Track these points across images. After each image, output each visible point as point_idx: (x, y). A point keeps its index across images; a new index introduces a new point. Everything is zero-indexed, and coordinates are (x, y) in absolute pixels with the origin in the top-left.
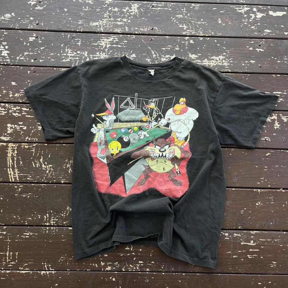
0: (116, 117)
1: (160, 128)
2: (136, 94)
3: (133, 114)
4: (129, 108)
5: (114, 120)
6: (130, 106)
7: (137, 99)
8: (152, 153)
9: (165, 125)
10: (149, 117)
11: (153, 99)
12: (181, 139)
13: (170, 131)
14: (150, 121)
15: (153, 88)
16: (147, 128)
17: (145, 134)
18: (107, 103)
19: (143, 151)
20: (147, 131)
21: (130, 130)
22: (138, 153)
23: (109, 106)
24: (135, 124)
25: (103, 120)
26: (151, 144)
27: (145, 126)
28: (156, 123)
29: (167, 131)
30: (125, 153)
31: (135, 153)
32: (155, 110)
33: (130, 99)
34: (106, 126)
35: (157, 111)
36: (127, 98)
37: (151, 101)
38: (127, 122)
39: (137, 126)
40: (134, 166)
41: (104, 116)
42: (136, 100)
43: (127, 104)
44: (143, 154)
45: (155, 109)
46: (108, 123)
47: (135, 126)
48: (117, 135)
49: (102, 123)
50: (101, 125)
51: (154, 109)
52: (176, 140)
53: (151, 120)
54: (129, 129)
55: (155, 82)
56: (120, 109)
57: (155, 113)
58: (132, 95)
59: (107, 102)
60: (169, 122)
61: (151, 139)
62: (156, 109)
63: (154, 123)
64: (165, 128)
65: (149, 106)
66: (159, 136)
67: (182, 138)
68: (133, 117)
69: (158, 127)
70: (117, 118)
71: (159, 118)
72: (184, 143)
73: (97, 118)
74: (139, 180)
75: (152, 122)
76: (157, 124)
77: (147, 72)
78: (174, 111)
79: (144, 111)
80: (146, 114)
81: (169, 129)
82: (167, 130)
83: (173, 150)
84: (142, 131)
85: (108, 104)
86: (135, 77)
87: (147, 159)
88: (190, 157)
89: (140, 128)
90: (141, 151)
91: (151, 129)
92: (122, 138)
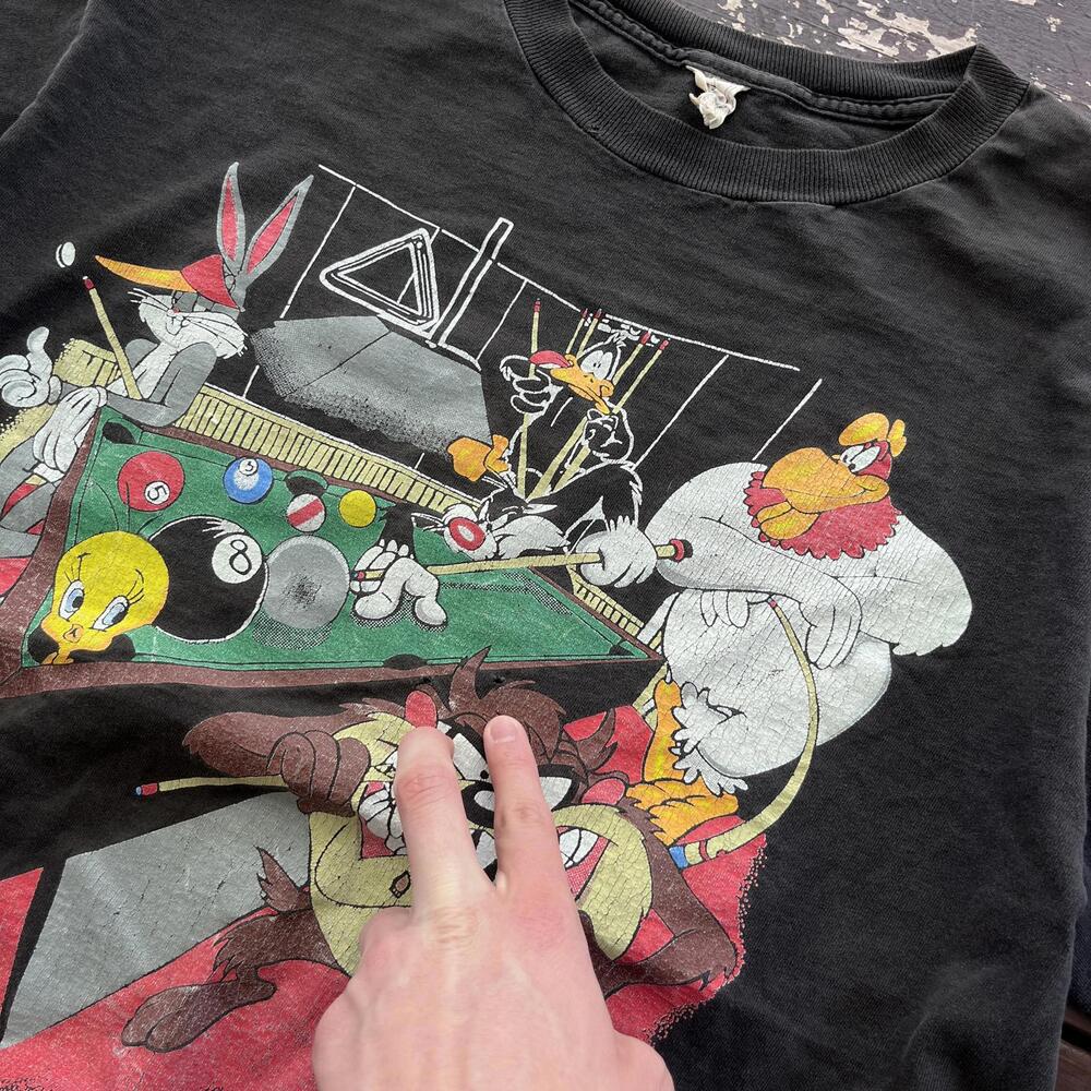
0: (247, 341)
1: (568, 587)
2: (503, 228)
3: (396, 380)
4: (384, 315)
5: (220, 360)
6: (410, 300)
7: (494, 267)
8: (384, 795)
9: (625, 582)
10: (514, 460)
11: (626, 323)
12: (712, 780)
13: (639, 655)
14: (507, 498)
15: (664, 235)
16: (455, 547)
17: (414, 589)
18: (228, 205)
19: (315, 739)
20: (438, 570)
21: (307, 499)
22: (257, 729)
23: (241, 233)
24: (374, 467)
25: (131, 328)
26: (421, 699)
27: (447, 518)
28: (550, 535)
29: (617, 650)
30: (154, 679)
31: (235, 716)
32: (595, 415)
33: (429, 242)
34: (131, 382)
35: (612, 440)
36: (417, 225)
37: (599, 336)
38: (316, 418)
39: (375, 493)
40: (186, 828)
41: (154, 291)
42: (478, 270)
43: (389, 277)
44: (305, 759)
45: (602, 409)
46: (155, 364)
47: (361, 487)
48: (176, 495)
49: (114, 342)
50: (97, 362)
51: (593, 403)
52: (657, 766)
53: (519, 492)
54: (299, 486)
55: (707, 185)
56: (312, 286)
57: (586, 443)
58: (465, 220)
59: (237, 200)
60: (675, 571)
61: (444, 652)
62: (609, 411)
63: (534, 529)
64: (617, 611)
65: (566, 365)
66: (529, 657)
67: (723, 773)
68: (383, 403)
69: (559, 576)
70: (249, 357)
71: (599, 505)
72: (723, 824)
73: (93, 293)
74: (157, 982)
75: (520, 514)
76: (558, 551)
77: (673, 80)
78: (758, 499)
79: (495, 391)
80: (503, 420)
81: (645, 637)
82: (624, 635)
83: (590, 840)
84: (405, 549)
85: (241, 217)
86: (559, 87)
87: (321, 824)
88: (715, 987)
89: (398, 523)
90: (303, 722)
91: (487, 566)
92: (209, 543)
